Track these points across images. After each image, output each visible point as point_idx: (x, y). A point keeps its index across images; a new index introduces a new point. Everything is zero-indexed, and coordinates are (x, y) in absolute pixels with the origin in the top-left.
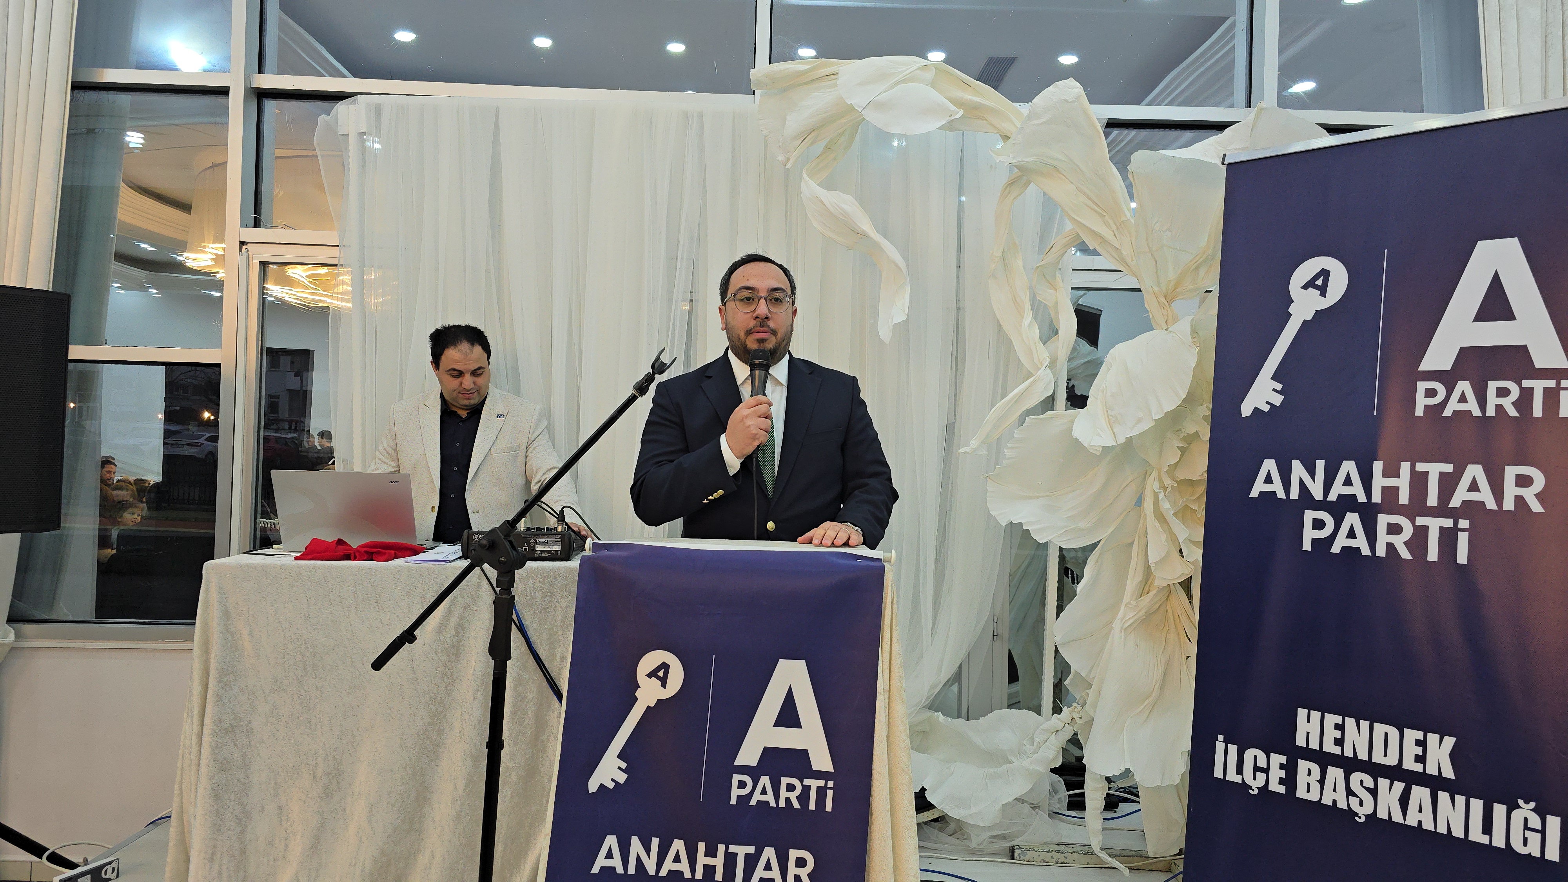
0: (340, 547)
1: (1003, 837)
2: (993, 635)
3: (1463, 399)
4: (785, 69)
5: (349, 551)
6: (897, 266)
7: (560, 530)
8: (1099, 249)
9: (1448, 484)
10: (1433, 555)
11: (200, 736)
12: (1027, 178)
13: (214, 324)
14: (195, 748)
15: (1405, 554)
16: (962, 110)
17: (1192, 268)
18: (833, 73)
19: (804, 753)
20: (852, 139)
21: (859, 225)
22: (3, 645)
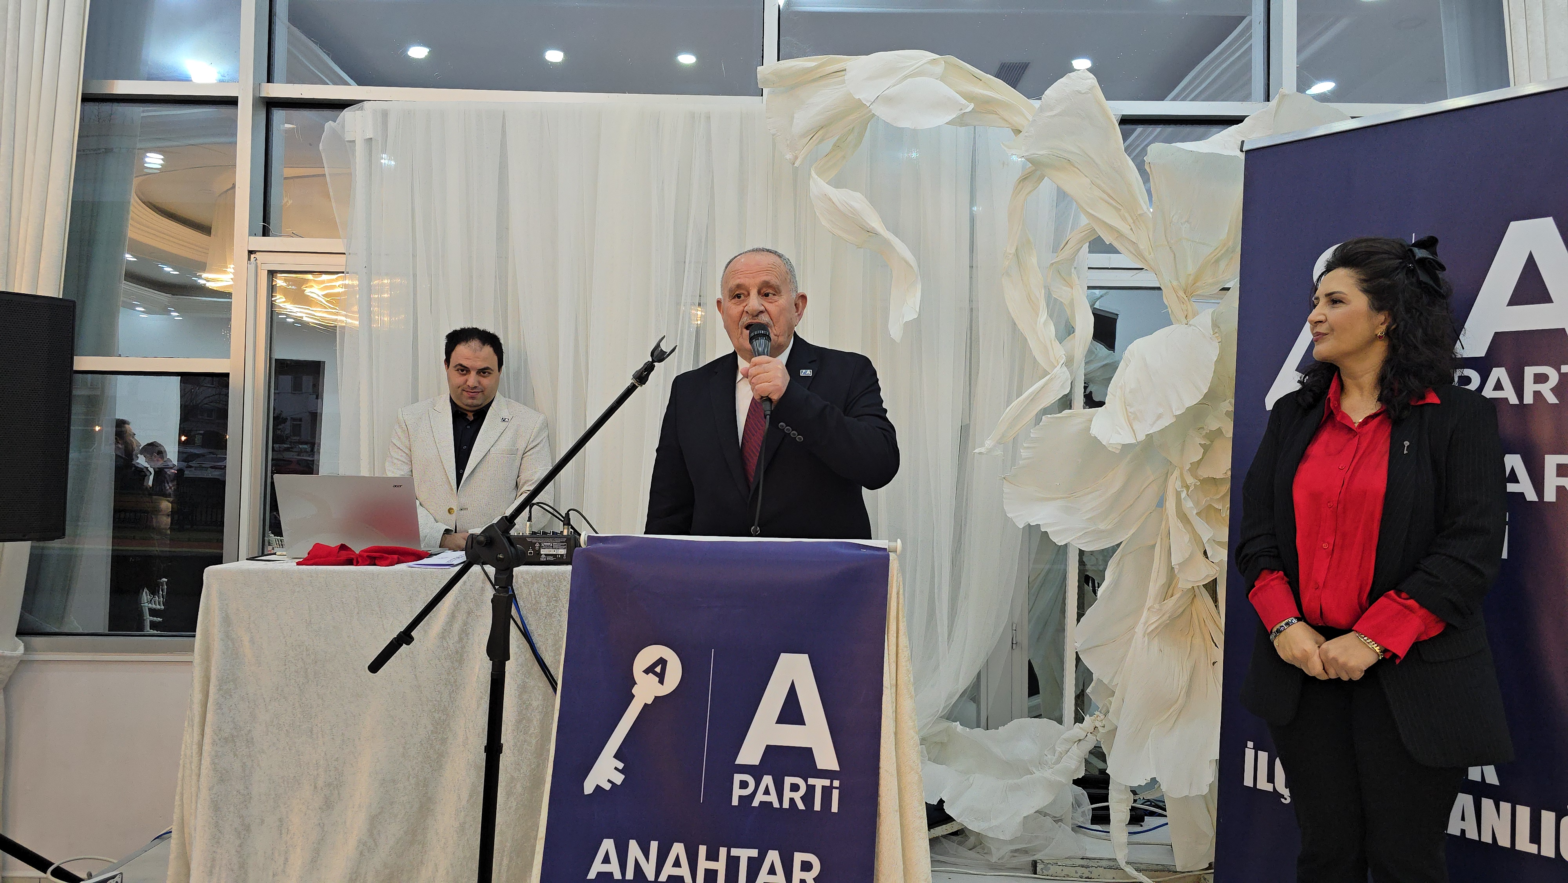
0: (343, 552)
1: (1025, 852)
2: (1012, 644)
3: (1498, 386)
4: (792, 67)
5: (352, 556)
6: (906, 262)
7: (565, 533)
8: (1116, 244)
11: (200, 744)
12: (1040, 173)
13: (223, 333)
14: (195, 759)
16: (972, 104)
17: (1213, 261)
18: (841, 69)
19: (808, 751)
20: (861, 135)
21: (869, 222)
22: (11, 658)
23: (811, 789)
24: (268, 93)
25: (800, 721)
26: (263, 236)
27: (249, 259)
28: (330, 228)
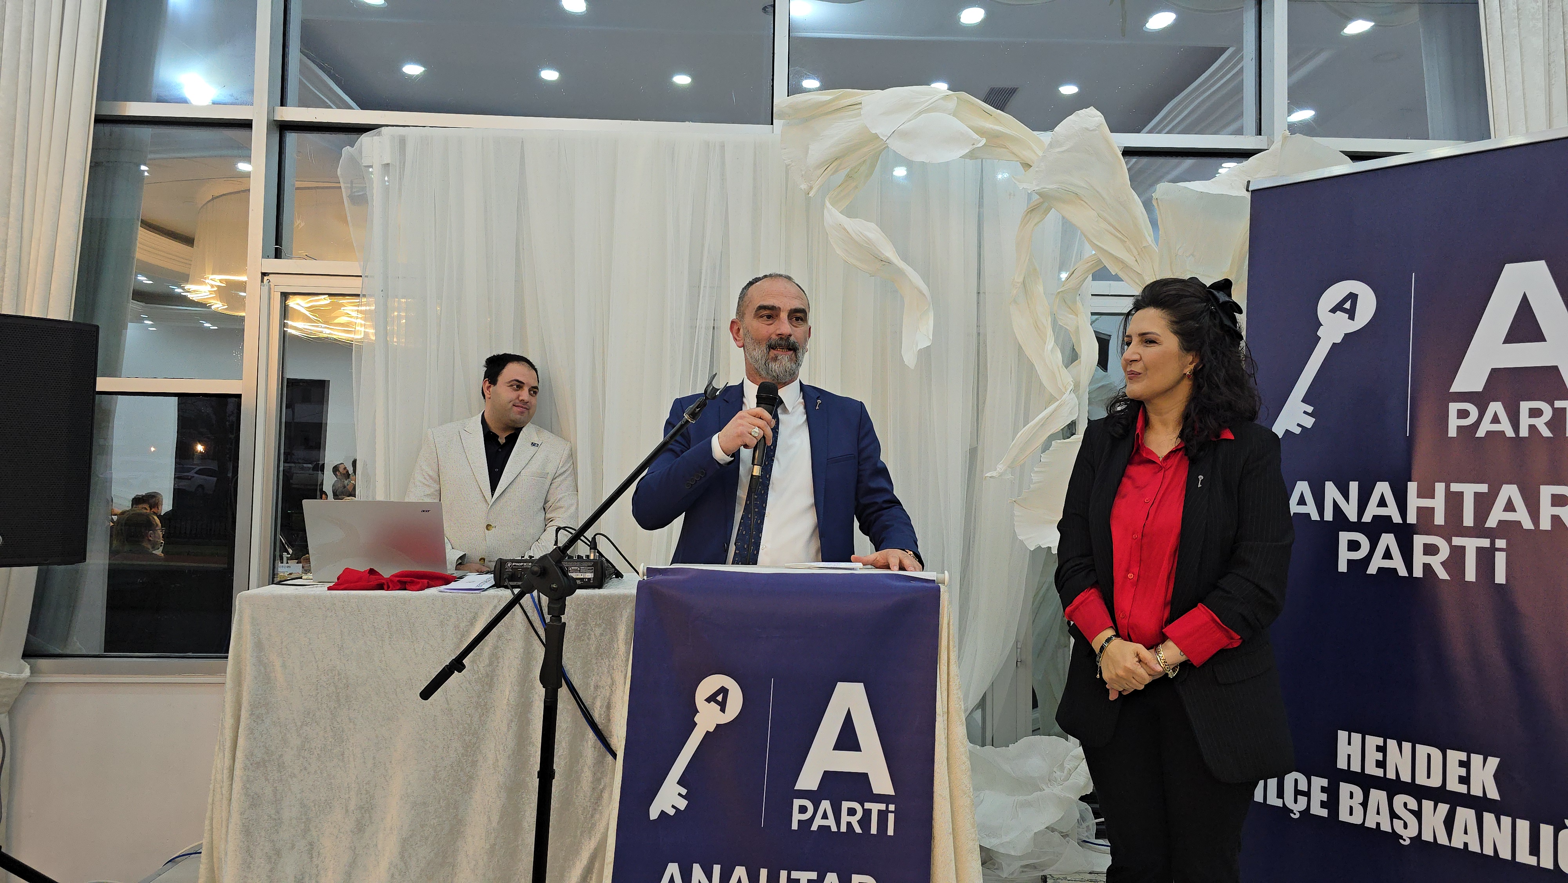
0: (373, 577)
1: (1034, 867)
2: (1017, 662)
3: (1496, 420)
4: (809, 100)
5: (383, 581)
6: (921, 292)
7: (592, 557)
8: (1121, 274)
9: (1484, 504)
10: (1470, 575)
11: (232, 770)
12: (1047, 204)
13: (234, 354)
14: (226, 783)
15: (1442, 574)
16: (984, 138)
18: (855, 103)
19: (864, 777)
20: (873, 166)
21: (883, 252)
22: (18, 680)
23: (867, 813)
24: (282, 117)
25: (856, 747)
26: (276, 258)
27: (262, 281)
28: (346, 249)
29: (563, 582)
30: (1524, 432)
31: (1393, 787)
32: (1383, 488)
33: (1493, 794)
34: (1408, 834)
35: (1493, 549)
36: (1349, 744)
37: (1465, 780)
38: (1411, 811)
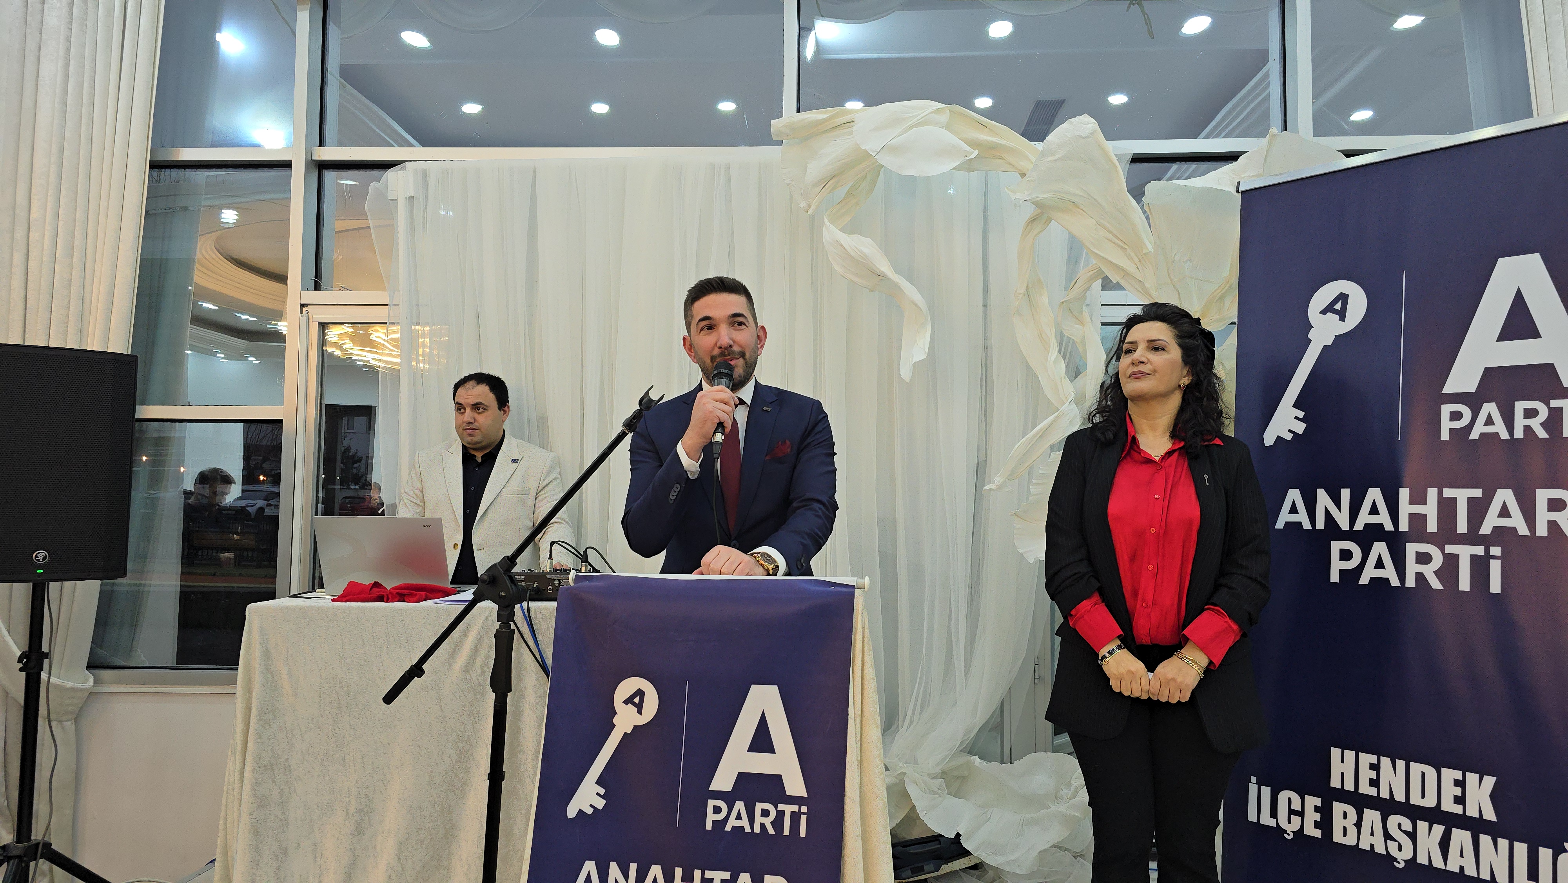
0: (375, 590)
2: (1035, 678)
3: (1489, 421)
4: (811, 118)
5: (383, 594)
6: (916, 305)
8: (1122, 283)
9: (1478, 509)
10: (1464, 584)
11: (242, 772)
12: (1047, 215)
14: (237, 786)
15: (1436, 584)
16: (977, 150)
17: (1217, 298)
18: (850, 121)
19: (778, 779)
21: (878, 266)
22: (82, 690)
23: (780, 814)
24: (319, 156)
25: (770, 749)
26: (315, 290)
27: (301, 312)
28: (377, 281)
29: (511, 590)
30: (1519, 434)
31: (1388, 807)
32: (1374, 495)
33: (1490, 815)
34: (1402, 856)
35: (1488, 557)
36: (1343, 762)
37: (1460, 800)
38: (1406, 832)
